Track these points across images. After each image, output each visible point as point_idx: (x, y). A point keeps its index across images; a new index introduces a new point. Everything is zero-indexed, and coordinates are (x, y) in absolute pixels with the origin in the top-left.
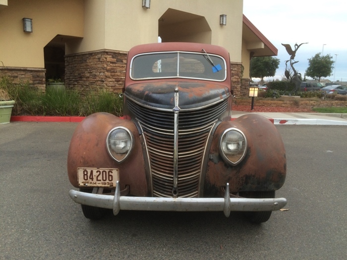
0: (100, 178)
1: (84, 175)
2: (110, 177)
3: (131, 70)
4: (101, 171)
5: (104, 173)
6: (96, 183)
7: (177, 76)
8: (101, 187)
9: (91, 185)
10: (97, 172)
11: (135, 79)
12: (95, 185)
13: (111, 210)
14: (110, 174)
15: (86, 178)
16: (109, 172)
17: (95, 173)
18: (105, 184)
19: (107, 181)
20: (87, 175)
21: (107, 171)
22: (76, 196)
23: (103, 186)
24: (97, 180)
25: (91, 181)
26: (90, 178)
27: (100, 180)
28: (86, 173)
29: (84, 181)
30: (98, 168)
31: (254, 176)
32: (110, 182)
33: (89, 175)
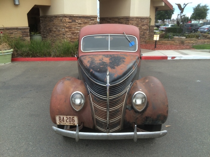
0: (68, 121)
1: (59, 119)
2: (73, 120)
3: (81, 46)
4: (68, 117)
5: (70, 118)
6: (66, 123)
7: (108, 50)
8: (69, 125)
9: (63, 124)
10: (66, 118)
11: (84, 52)
12: (65, 124)
13: (74, 139)
14: (73, 119)
15: (60, 121)
16: (72, 118)
17: (65, 118)
18: (71, 124)
19: (72, 122)
20: (61, 119)
21: (72, 117)
22: (56, 130)
23: (70, 125)
24: (67, 122)
25: (63, 122)
26: (63, 121)
27: (68, 122)
28: (60, 118)
29: (60, 122)
30: (67, 116)
31: (150, 117)
32: (73, 123)
33: (62, 119)
